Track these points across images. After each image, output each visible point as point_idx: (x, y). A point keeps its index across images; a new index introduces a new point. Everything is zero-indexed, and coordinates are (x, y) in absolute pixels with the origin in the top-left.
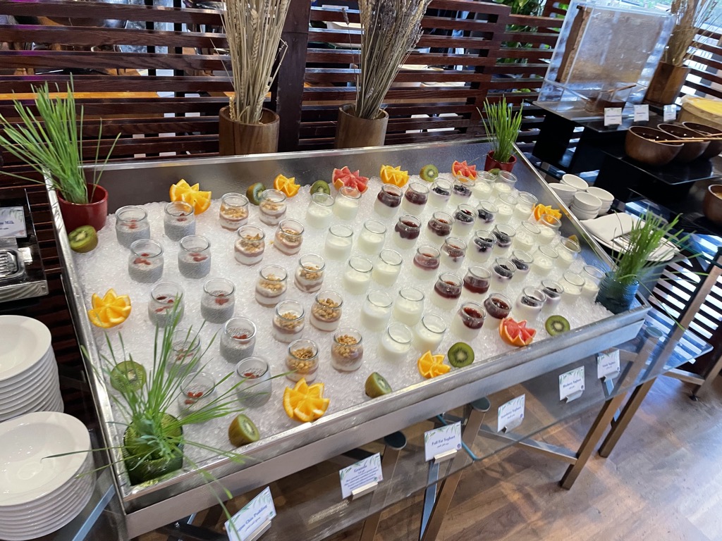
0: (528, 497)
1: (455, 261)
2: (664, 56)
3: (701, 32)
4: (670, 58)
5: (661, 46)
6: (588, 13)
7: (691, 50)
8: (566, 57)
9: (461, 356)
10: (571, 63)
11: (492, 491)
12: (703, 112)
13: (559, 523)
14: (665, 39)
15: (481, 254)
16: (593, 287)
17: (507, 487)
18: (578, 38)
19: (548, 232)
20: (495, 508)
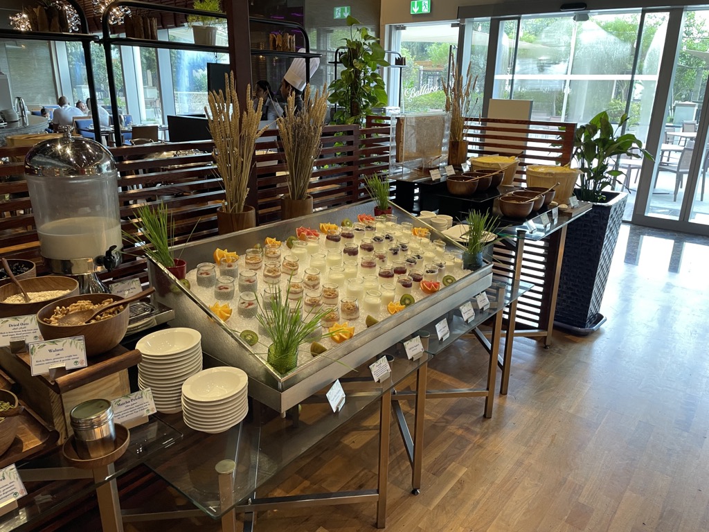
0: (467, 429)
1: (383, 261)
2: (451, 138)
3: (467, 119)
4: (455, 137)
5: (447, 132)
6: (403, 120)
7: (465, 131)
8: (398, 148)
9: (407, 302)
10: (402, 150)
11: (444, 433)
12: (483, 163)
13: (491, 438)
14: (448, 128)
15: (395, 256)
16: (460, 261)
17: (452, 428)
18: (402, 135)
19: (426, 240)
20: (450, 442)
